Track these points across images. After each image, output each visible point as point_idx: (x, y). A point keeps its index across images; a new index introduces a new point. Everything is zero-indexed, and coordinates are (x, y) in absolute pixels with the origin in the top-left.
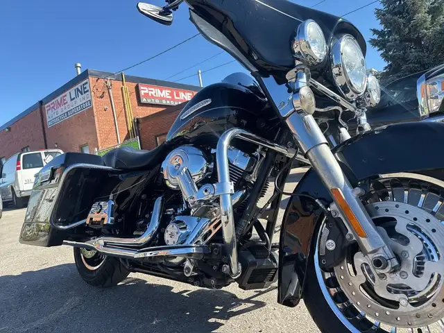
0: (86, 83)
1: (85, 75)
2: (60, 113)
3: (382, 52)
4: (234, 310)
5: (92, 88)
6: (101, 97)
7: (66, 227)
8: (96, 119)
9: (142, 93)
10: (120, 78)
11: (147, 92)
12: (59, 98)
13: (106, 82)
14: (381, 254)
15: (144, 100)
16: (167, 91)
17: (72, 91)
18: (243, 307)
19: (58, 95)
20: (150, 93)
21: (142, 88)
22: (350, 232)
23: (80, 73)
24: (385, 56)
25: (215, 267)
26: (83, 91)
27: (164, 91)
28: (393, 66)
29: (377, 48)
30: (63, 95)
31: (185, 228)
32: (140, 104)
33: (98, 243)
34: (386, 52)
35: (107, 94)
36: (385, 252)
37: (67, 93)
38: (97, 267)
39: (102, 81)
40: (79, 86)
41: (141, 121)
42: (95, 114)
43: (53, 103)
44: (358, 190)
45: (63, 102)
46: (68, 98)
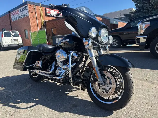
0: (27, 6)
1: (26, 3)
2: (16, 17)
3: (135, 4)
4: (72, 90)
5: (29, 8)
6: (32, 12)
7: (28, 66)
8: (30, 21)
9: (47, 11)
10: (39, 5)
11: (49, 11)
12: (16, 11)
13: (34, 6)
14: (101, 82)
15: (48, 14)
16: (56, 11)
17: (21, 8)
18: (74, 89)
19: (16, 10)
20: (50, 11)
21: (47, 9)
22: (96, 77)
23: (24, 2)
24: (136, 6)
25: (67, 81)
26: (25, 9)
27: (55, 11)
28: (138, 10)
29: (134, 2)
30: (18, 10)
31: (61, 71)
32: (46, 15)
33: (37, 72)
34: (137, 4)
35: (34, 11)
36: (102, 82)
37: (19, 9)
38: (36, 77)
39: (32, 6)
40: (24, 7)
41: (46, 22)
42: (30, 18)
43: (14, 12)
44: (99, 68)
45: (18, 13)
46: (19, 11)
